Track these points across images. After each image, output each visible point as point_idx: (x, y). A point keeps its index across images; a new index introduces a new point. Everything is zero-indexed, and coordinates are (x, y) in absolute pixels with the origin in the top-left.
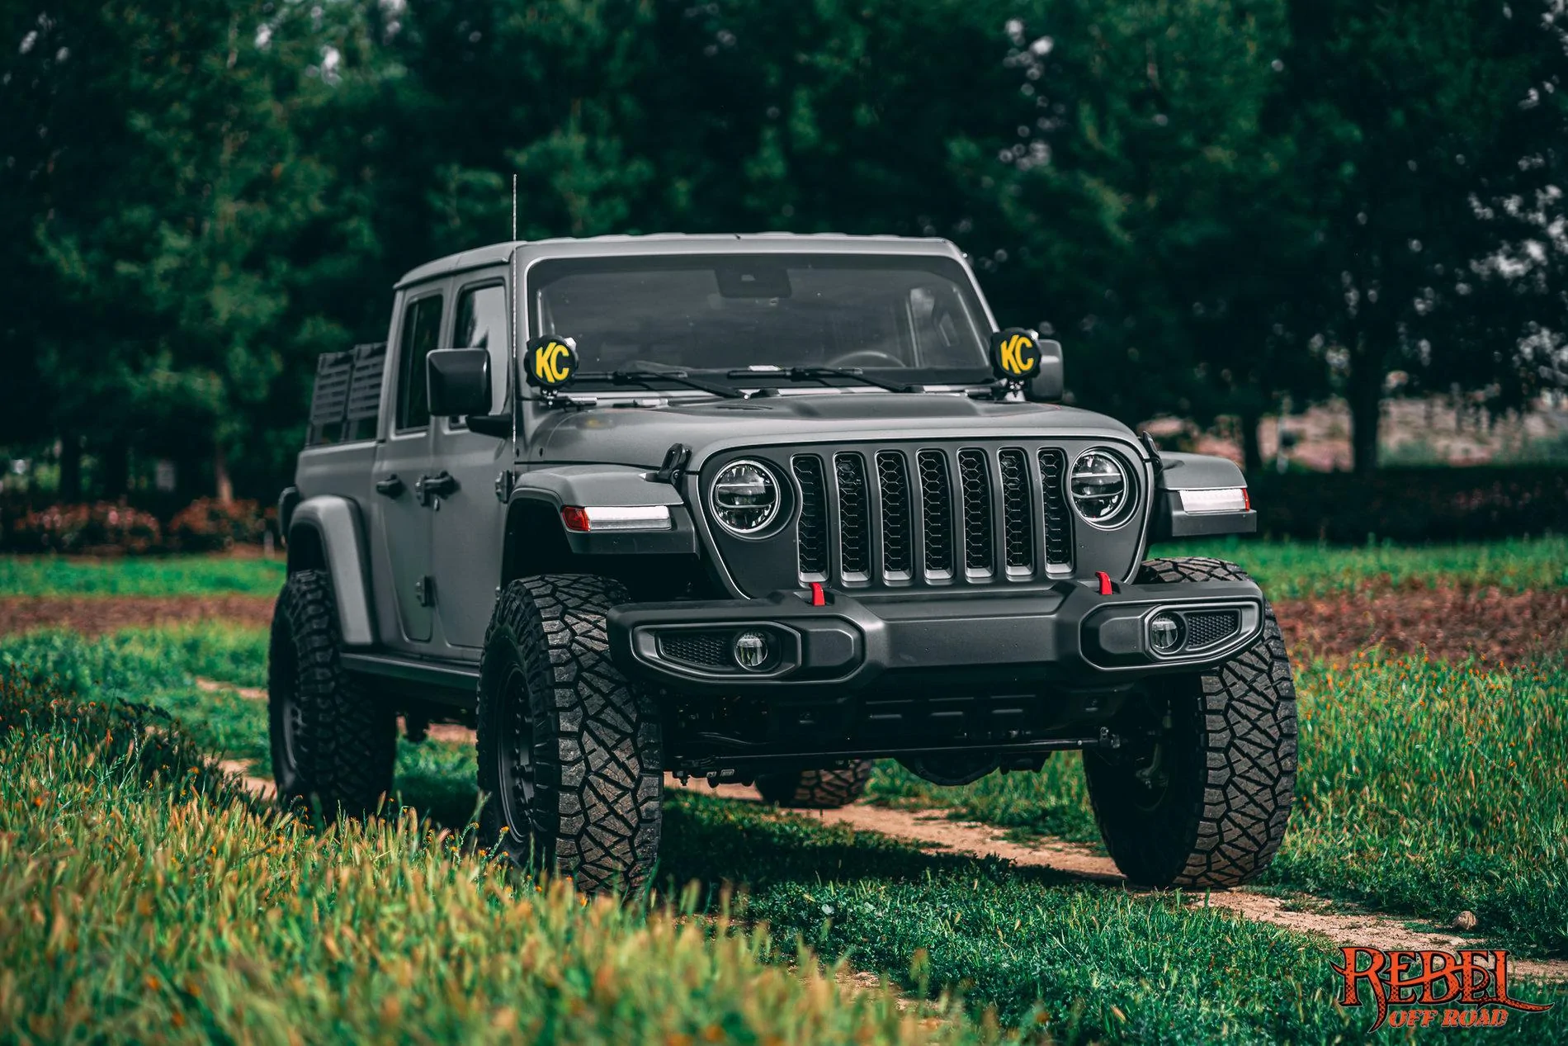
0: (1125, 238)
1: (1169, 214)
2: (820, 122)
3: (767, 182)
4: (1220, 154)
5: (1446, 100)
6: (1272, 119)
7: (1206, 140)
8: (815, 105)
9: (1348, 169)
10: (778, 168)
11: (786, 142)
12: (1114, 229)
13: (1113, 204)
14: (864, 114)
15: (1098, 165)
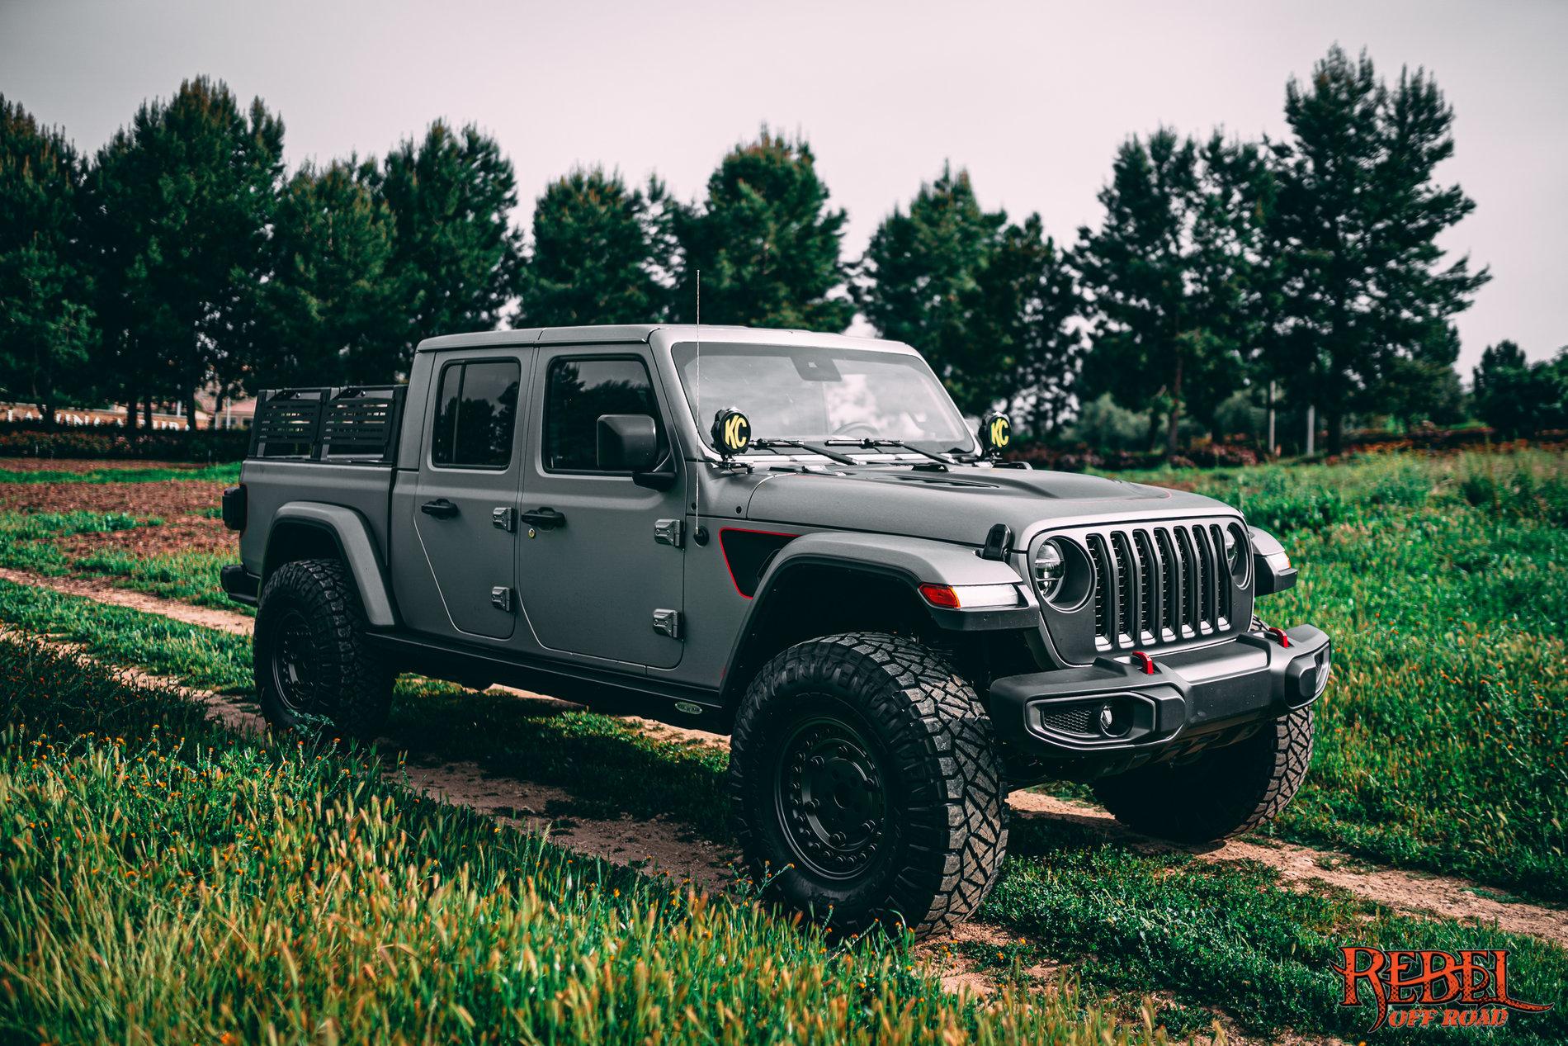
0: (318, 318)
1: (339, 310)
2: (161, 253)
3: (136, 280)
4: (363, 283)
5: (465, 265)
6: (391, 268)
7: (359, 275)
8: (159, 245)
9: (422, 293)
10: (144, 274)
11: (147, 260)
12: (314, 313)
13: (314, 303)
14: (186, 253)
15: (306, 284)
